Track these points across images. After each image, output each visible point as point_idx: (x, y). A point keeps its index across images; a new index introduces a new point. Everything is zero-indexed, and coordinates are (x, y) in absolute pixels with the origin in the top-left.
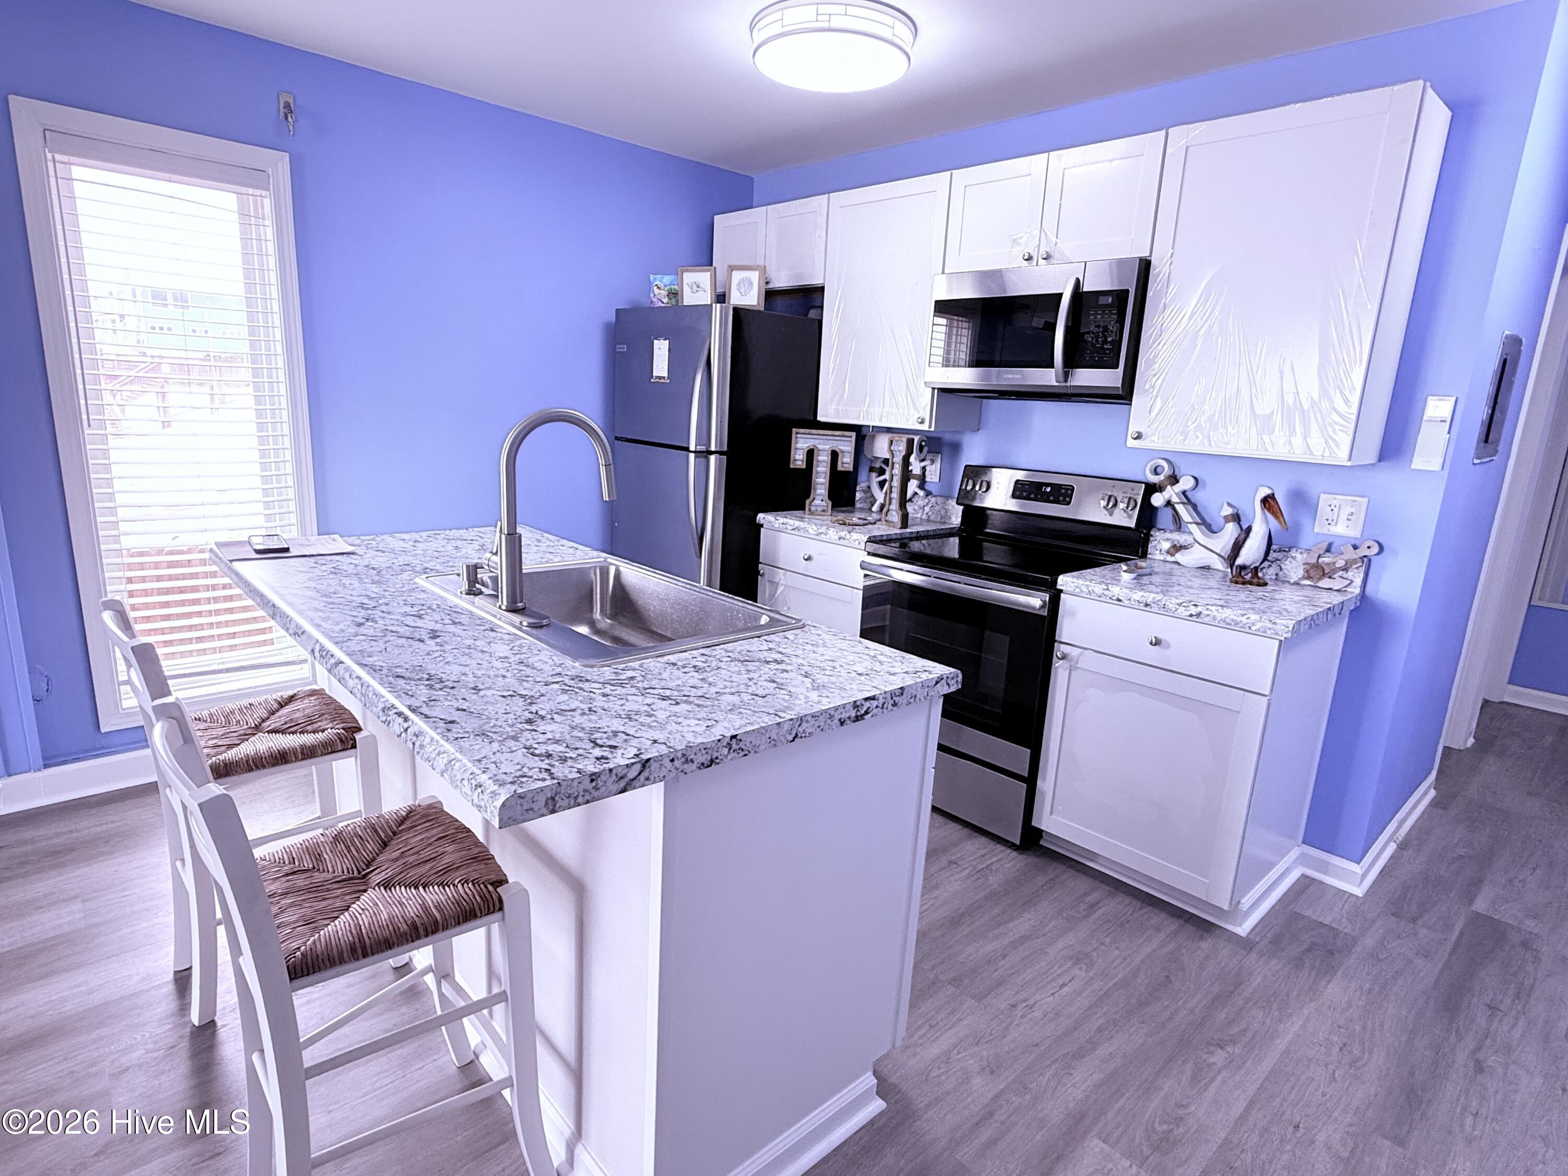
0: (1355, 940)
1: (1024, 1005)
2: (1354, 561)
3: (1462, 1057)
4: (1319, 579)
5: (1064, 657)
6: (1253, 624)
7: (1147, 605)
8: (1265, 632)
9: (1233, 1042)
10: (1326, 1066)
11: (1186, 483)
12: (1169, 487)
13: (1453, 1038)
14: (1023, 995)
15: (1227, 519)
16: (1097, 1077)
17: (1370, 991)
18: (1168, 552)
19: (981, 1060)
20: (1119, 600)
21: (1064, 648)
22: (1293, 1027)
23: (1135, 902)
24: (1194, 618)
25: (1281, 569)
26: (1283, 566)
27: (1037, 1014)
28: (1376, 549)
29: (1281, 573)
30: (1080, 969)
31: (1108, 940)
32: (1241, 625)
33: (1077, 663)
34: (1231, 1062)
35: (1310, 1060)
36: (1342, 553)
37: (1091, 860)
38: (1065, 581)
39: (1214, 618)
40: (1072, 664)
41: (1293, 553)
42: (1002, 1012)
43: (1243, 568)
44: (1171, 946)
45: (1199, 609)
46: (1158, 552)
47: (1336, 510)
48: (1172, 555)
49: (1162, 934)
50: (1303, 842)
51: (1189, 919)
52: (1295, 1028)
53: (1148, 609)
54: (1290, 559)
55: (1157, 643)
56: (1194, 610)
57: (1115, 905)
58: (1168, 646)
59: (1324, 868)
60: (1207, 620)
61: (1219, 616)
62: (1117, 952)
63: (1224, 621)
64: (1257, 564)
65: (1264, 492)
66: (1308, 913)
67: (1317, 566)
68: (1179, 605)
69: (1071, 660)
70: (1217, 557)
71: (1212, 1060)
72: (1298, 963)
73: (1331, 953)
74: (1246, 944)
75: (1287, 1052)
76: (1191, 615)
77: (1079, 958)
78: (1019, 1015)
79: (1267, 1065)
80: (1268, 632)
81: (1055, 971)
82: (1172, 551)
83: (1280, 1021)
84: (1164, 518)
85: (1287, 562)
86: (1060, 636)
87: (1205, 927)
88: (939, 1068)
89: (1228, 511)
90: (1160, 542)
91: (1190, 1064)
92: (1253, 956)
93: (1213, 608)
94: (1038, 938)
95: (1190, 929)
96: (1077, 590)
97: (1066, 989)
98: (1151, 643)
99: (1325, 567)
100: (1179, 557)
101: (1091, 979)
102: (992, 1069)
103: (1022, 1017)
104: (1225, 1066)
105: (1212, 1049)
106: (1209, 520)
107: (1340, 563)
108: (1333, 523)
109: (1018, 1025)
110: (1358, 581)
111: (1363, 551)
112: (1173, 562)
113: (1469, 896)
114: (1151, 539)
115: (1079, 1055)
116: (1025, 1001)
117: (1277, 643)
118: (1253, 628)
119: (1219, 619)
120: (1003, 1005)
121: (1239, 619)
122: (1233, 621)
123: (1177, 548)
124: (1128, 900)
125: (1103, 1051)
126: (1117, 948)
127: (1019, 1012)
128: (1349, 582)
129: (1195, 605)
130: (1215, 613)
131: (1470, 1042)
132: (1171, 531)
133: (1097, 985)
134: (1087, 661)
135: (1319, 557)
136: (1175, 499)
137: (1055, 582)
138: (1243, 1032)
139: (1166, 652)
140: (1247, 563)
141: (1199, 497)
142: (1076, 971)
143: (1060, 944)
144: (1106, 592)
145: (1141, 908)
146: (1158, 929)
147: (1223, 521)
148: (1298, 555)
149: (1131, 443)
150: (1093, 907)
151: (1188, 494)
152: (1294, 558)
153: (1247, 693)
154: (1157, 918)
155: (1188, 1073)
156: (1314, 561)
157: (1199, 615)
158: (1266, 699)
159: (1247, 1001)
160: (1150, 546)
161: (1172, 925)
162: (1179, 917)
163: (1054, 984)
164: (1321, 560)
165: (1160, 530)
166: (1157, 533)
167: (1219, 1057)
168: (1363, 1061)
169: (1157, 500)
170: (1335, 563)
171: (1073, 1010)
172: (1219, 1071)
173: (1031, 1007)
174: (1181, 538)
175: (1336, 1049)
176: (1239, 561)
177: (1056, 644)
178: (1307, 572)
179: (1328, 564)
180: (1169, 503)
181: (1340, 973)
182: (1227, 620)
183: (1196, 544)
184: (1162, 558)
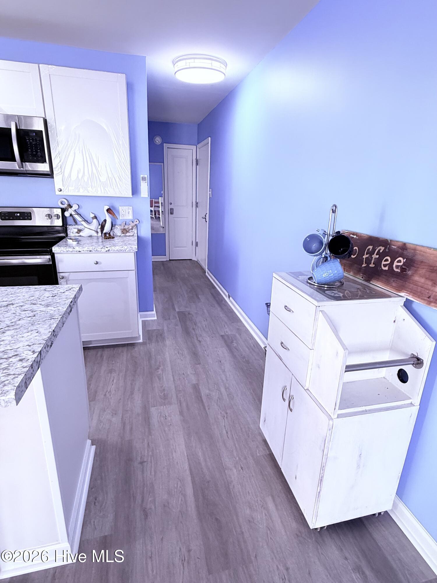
0: (163, 329)
1: (108, 392)
2: (134, 226)
3: (196, 341)
4: (126, 233)
5: (63, 278)
6: (126, 249)
7: (90, 251)
8: (130, 251)
9: (160, 366)
10: (179, 359)
11: (75, 207)
12: (70, 209)
13: (193, 339)
14: (105, 391)
15: (93, 218)
16: (140, 395)
17: (174, 338)
18: (77, 233)
19: (110, 414)
20: (79, 251)
21: (61, 274)
22: (167, 355)
23: (111, 349)
24: (108, 252)
25: (114, 232)
26: (115, 231)
27: (113, 392)
28: (138, 222)
29: (114, 234)
30: (114, 374)
31: (113, 362)
32: (123, 250)
33: (69, 278)
34: (163, 371)
35: (175, 359)
36: (130, 224)
37: (90, 344)
38: (55, 249)
39: (114, 250)
40: (67, 279)
41: (116, 226)
42: (104, 399)
43: (106, 234)
44: (129, 355)
45: (109, 248)
46: (72, 233)
47: (125, 211)
48: (79, 233)
49: (125, 352)
50: (139, 312)
51: (127, 345)
52: (168, 355)
53: (91, 252)
54: (116, 229)
55: (97, 263)
56: (107, 249)
57: (107, 352)
58: (101, 263)
59: (146, 316)
60: (112, 251)
61: (115, 250)
62: (118, 364)
63: (117, 250)
64: (110, 232)
65: (107, 207)
66: (150, 329)
67: (124, 229)
68: (102, 248)
69: (66, 278)
70: (94, 231)
71: (159, 373)
72: (157, 341)
73: (161, 335)
74: (144, 344)
75: (170, 361)
76: (106, 251)
77: (111, 371)
78: (109, 396)
79: (169, 365)
80: (131, 251)
81: (108, 379)
82: (78, 232)
83: (164, 355)
84: (70, 221)
85: (115, 230)
86: (59, 270)
87: (132, 345)
88: (101, 425)
89: (93, 216)
90: (72, 231)
91: (156, 377)
92: (148, 345)
93: (113, 247)
94: (95, 373)
95: (129, 347)
96: (62, 251)
97: (115, 381)
98: (95, 264)
99: (127, 229)
100: (81, 234)
101: (119, 374)
102: (115, 413)
103: (110, 395)
104: (163, 372)
105: (157, 371)
106: (86, 219)
107: (130, 228)
108: (125, 216)
109: (111, 398)
110: (136, 232)
111: (135, 223)
112: (79, 236)
113: (174, 309)
114: (68, 229)
115: (132, 393)
116: (107, 391)
117: (134, 253)
118: (126, 251)
119: (116, 250)
120: (102, 396)
121: (122, 249)
122: (120, 250)
123: (79, 231)
124: (109, 349)
125: (136, 389)
126: (118, 363)
127: (108, 395)
128: (134, 233)
129: (107, 247)
130: (114, 249)
131: (195, 337)
132: (75, 225)
133: (121, 374)
134: (72, 277)
135: (124, 226)
136: (73, 213)
137: (51, 250)
138: (160, 363)
139: (100, 265)
140: (107, 232)
141: (81, 211)
142: (113, 375)
143: (102, 372)
144: (74, 250)
145: (114, 349)
146: (122, 352)
147: (92, 219)
148: (118, 227)
149: (58, 193)
150: (102, 356)
151: (76, 210)
152: (117, 228)
153: (129, 271)
154: (120, 349)
155: (157, 379)
156: (123, 228)
157: (109, 250)
158: (135, 271)
159: (155, 355)
160: (68, 232)
161: (125, 349)
162: (125, 346)
163: (111, 382)
164: (125, 228)
165: (70, 225)
166: (70, 227)
167: (160, 371)
168: (184, 353)
169: (67, 214)
170: (129, 228)
171: (121, 384)
172: (162, 374)
173: (110, 391)
174: (80, 227)
175: (178, 354)
176: (104, 232)
177: (58, 274)
178: (123, 231)
179: (127, 228)
180: (71, 215)
181: (166, 338)
182: (118, 250)
183: (86, 228)
184: (74, 235)
